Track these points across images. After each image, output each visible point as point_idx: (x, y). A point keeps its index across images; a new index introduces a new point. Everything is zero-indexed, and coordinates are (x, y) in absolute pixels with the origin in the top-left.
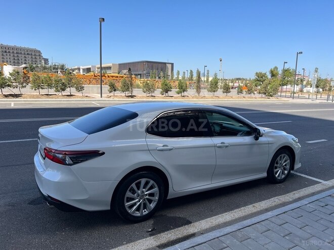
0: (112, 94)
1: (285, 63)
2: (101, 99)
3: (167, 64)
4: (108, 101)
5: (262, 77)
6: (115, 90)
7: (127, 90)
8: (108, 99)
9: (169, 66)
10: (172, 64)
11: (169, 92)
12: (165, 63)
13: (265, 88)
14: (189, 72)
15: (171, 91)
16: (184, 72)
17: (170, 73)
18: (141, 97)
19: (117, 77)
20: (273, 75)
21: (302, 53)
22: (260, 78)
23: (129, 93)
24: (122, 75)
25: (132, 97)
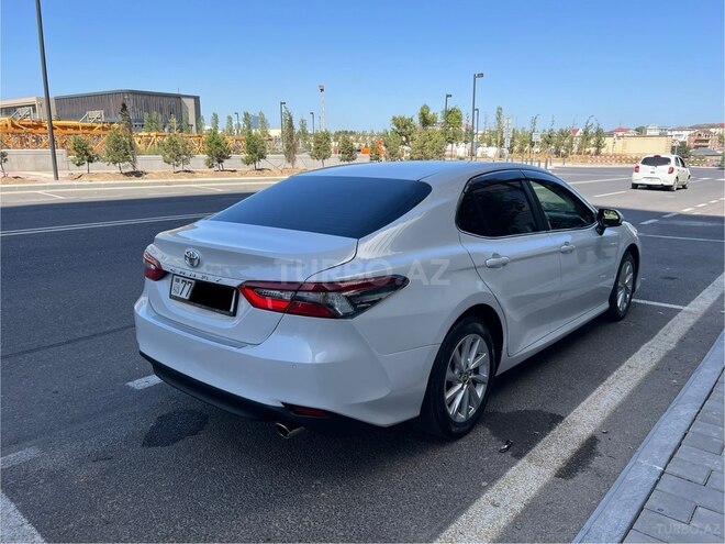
0: (83, 169)
1: (448, 96)
2: (57, 183)
3: (184, 99)
4: (78, 186)
5: (405, 127)
6: (90, 160)
7: (125, 157)
8: (76, 183)
9: (190, 103)
10: (197, 99)
11: (226, 161)
12: (179, 97)
13: (421, 148)
14: (242, 116)
15: (229, 158)
16: (229, 118)
17: (192, 120)
18: (159, 175)
19: (76, 128)
20: (426, 122)
21: (481, 75)
22: (403, 128)
23: (126, 167)
24: (88, 124)
25: (138, 174)
